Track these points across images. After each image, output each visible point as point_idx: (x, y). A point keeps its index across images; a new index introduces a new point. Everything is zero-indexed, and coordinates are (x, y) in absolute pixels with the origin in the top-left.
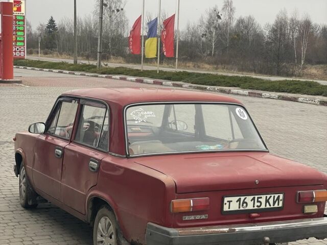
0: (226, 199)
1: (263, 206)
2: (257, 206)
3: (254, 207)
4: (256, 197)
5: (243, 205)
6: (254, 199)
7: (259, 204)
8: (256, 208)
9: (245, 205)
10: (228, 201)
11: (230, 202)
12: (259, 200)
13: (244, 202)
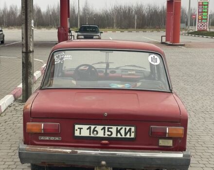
0: (77, 127)
1: (114, 135)
2: (108, 135)
3: (104, 135)
4: (107, 127)
5: (93, 133)
6: (104, 129)
7: (110, 133)
8: (106, 136)
9: (95, 133)
10: (79, 128)
11: (80, 129)
12: (110, 130)
13: (94, 130)
